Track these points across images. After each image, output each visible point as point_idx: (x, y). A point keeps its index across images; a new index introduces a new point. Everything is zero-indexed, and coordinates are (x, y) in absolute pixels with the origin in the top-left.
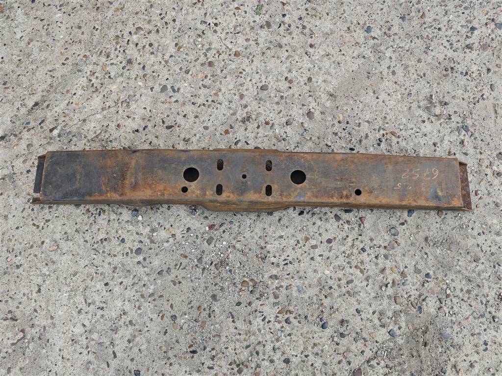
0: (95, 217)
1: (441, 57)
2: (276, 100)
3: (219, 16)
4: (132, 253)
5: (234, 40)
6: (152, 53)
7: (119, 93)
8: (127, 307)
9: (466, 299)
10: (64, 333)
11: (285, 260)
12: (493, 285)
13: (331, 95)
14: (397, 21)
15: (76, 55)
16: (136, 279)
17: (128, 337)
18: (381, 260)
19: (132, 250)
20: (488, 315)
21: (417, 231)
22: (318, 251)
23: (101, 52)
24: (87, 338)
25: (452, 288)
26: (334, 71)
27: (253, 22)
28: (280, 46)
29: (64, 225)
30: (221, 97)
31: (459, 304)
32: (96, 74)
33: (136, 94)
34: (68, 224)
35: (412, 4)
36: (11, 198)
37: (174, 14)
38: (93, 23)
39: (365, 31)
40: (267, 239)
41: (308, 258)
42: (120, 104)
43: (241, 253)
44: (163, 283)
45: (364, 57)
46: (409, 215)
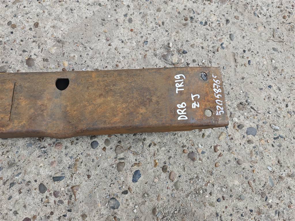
1: (181, 8)
13: (59, 41)
21: (143, 200)
26: (66, 17)
45: (100, 5)
46: (134, 181)
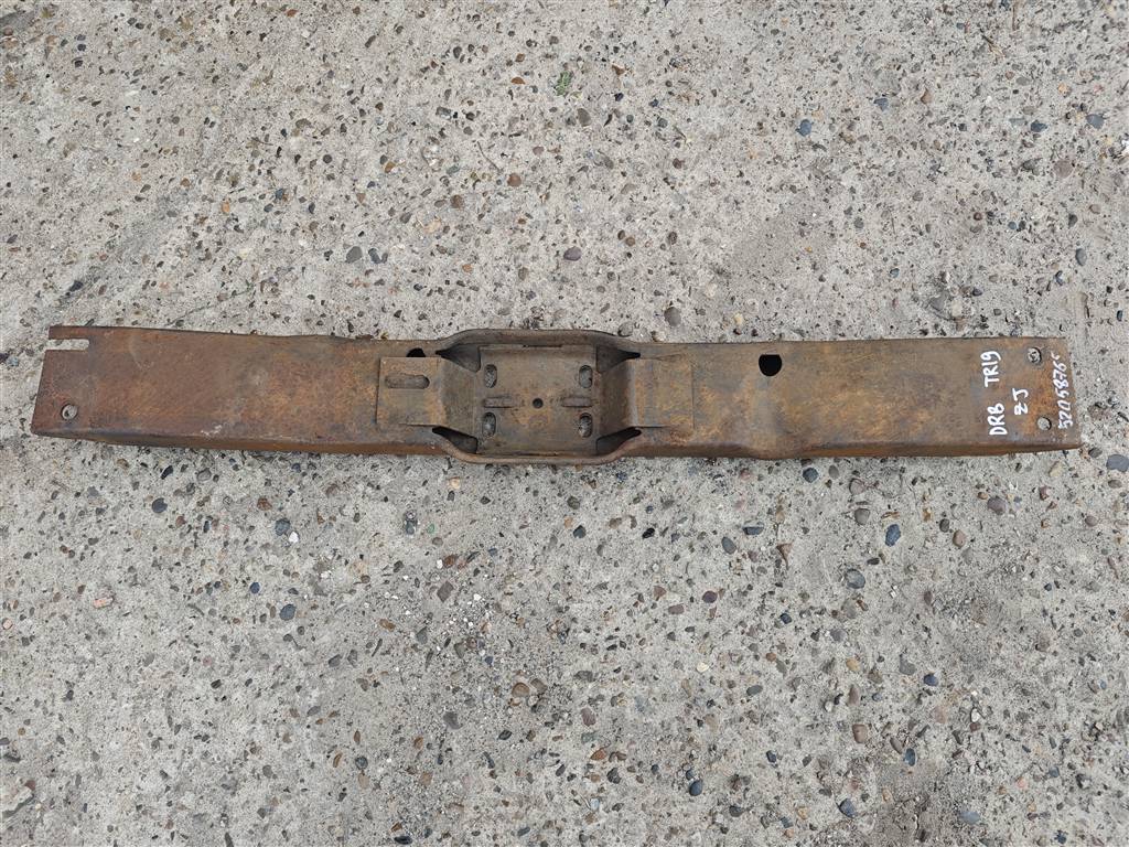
0: (195, 534)
1: (965, 189)
2: (598, 281)
3: (478, 98)
4: (273, 615)
5: (507, 149)
6: (330, 177)
7: (255, 263)
8: (261, 735)
9: (1015, 734)
10: (121, 792)
11: (610, 638)
12: (1078, 705)
13: (720, 272)
14: (867, 109)
15: (166, 180)
16: (281, 675)
17: (261, 803)
18: (822, 643)
19: (273, 610)
20: (1065, 772)
21: (906, 577)
22: (683, 620)
23: (220, 174)
24: (170, 804)
25: (984, 710)
26: (726, 219)
27: (550, 110)
28: (609, 164)
29: (128, 550)
30: (477, 274)
31: (999, 744)
32: (207, 222)
33: (293, 265)
34: (137, 549)
35: (902, 69)
36: (16, 489)
37: (379, 91)
38: (204, 110)
39: (797, 130)
40: (572, 590)
41: (662, 635)
42: (257, 288)
43: (513, 620)
44: (339, 683)
45: (793, 188)
46: (889, 543)
